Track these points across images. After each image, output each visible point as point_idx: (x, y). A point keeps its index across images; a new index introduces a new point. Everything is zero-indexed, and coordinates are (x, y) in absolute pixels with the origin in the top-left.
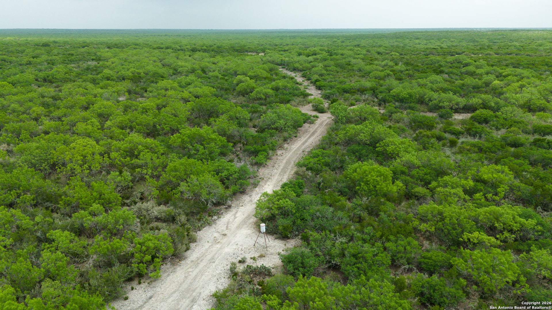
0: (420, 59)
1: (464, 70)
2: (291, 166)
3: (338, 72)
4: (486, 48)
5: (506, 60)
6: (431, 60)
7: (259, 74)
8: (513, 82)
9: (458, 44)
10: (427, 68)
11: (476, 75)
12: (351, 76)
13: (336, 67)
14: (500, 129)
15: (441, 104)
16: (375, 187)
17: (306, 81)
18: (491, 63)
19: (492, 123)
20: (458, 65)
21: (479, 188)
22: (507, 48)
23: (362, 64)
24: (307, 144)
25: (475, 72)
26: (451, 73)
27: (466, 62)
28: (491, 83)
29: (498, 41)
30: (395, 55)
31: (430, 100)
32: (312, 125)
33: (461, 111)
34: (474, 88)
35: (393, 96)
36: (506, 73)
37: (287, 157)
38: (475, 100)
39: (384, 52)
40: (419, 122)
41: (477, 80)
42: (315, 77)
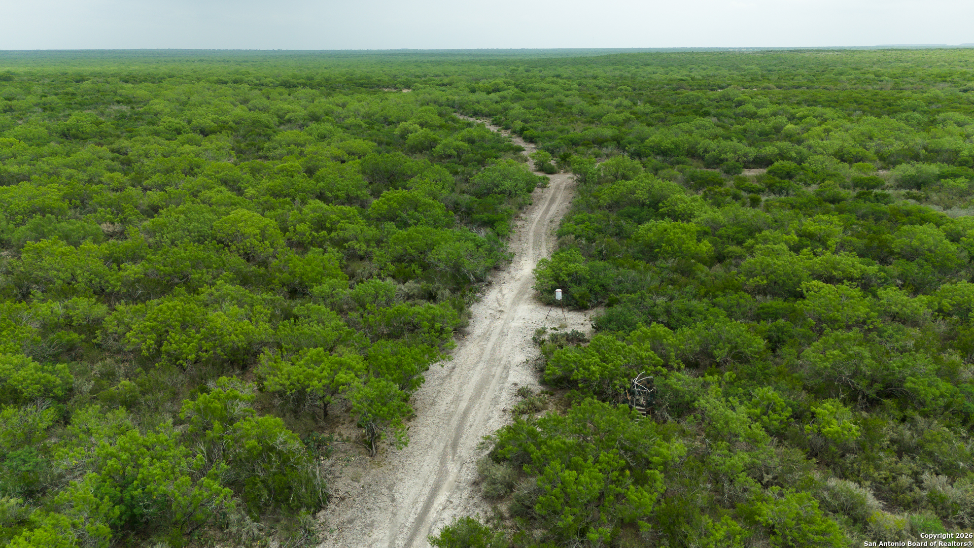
0: (669, 95)
1: (739, 110)
2: (543, 238)
3: (549, 117)
4: (760, 78)
5: (795, 96)
6: (687, 97)
7: (429, 120)
8: (813, 125)
9: (716, 73)
10: (684, 108)
11: (758, 117)
12: (572, 122)
13: (544, 109)
14: (809, 185)
15: (723, 156)
16: (680, 247)
17: (503, 131)
18: (775, 100)
19: (798, 177)
20: (728, 104)
21: (805, 243)
22: (793, 79)
23: (582, 104)
24: (551, 213)
25: (756, 113)
26: (721, 114)
27: (739, 98)
28: (782, 128)
29: (775, 68)
30: (626, 90)
31: (706, 151)
32: (545, 190)
33: (751, 166)
34: (761, 134)
35: (651, 147)
36: (801, 113)
37: (533, 229)
38: (769, 149)
39: (605, 86)
40: (700, 179)
41: (763, 123)
42: (518, 124)
